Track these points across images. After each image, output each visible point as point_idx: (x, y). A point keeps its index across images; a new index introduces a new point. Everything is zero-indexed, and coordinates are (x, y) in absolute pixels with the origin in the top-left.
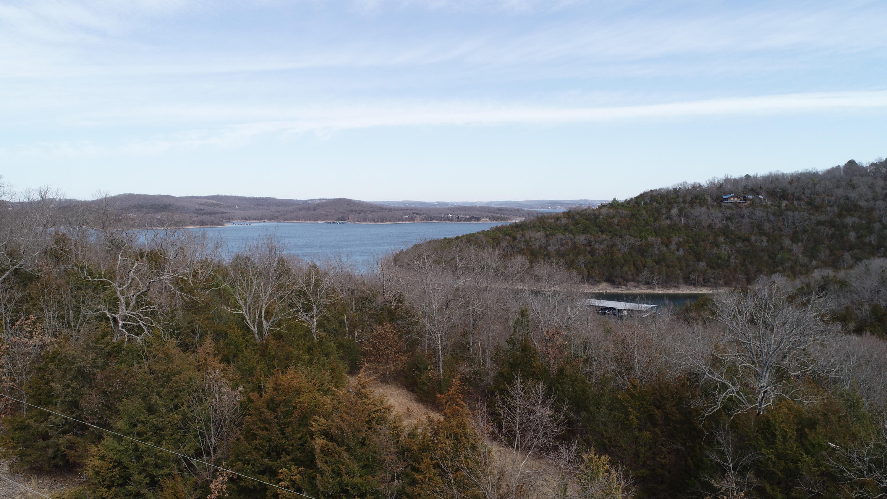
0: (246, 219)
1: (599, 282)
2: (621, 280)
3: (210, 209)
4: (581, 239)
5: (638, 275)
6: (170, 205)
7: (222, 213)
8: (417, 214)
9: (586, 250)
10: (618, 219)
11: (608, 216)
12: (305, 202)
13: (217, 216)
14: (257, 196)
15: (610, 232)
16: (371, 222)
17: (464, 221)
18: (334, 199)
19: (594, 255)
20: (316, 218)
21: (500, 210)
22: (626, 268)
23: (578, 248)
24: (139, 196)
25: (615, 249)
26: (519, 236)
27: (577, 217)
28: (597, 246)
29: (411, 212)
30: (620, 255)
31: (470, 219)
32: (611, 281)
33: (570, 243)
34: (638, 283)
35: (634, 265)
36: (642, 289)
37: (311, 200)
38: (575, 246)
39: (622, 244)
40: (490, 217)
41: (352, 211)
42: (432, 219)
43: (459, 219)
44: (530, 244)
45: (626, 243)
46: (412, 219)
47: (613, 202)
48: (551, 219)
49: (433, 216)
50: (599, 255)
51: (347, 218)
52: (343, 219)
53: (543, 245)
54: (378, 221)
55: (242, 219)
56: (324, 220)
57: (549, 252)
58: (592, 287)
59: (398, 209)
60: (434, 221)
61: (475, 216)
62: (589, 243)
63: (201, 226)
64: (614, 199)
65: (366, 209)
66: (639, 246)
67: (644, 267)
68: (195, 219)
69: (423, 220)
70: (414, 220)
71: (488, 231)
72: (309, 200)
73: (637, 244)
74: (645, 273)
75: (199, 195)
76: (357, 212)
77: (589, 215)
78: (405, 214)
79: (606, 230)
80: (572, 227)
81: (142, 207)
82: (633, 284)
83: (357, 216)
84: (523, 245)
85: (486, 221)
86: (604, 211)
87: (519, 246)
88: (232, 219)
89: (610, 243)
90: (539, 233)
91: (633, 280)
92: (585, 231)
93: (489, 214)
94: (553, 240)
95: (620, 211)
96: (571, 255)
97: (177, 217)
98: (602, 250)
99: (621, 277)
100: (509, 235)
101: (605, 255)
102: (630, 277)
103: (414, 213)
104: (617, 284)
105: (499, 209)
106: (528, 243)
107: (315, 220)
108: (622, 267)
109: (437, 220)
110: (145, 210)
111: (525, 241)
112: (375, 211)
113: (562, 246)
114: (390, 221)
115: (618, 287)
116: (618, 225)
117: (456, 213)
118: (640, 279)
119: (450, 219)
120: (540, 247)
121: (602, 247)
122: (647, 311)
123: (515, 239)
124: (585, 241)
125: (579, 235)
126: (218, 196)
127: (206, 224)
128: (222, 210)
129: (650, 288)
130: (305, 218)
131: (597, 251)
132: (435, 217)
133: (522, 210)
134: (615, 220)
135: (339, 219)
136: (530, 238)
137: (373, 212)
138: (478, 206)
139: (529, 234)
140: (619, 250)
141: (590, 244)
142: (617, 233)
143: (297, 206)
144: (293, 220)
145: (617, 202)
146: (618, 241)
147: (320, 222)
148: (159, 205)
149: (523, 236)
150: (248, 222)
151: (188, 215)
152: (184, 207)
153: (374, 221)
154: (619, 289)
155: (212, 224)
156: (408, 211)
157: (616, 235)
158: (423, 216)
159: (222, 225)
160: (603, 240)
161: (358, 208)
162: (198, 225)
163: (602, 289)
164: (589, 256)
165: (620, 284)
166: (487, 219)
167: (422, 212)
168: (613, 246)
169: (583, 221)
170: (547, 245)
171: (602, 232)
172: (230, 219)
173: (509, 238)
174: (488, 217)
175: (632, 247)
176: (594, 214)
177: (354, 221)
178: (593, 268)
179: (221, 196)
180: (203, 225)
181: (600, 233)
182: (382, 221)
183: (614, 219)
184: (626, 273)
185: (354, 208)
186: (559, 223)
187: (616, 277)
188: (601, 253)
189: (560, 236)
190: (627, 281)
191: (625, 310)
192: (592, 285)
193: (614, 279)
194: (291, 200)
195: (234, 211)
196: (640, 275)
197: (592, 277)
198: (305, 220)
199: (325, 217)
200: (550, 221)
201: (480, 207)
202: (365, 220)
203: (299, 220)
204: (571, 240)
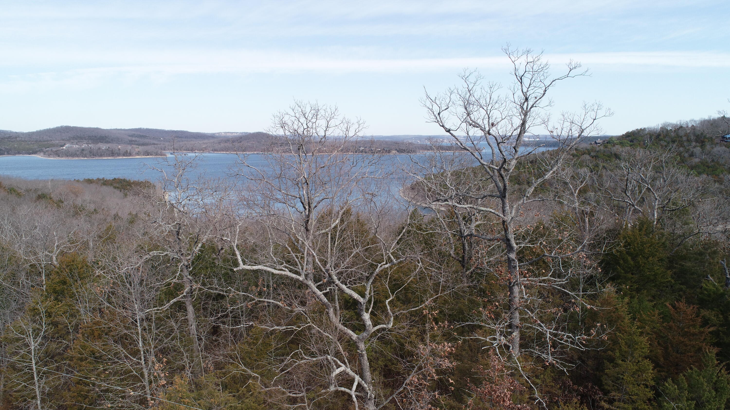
6: (106, 137)
17: (377, 153)
31: (382, 152)
37: (218, 133)
40: (398, 149)
43: (372, 151)
52: (268, 150)
61: (385, 149)
63: (146, 156)
68: (137, 150)
72: (216, 133)
75: (123, 128)
88: (165, 150)
109: (352, 152)
110: (85, 141)
119: (363, 152)
127: (151, 155)
130: (233, 149)
135: (264, 151)
138: (376, 140)
148: (96, 137)
152: (119, 139)
155: (156, 154)
162: (143, 155)
166: (396, 152)
172: (163, 149)
180: (148, 155)
203: (228, 151)
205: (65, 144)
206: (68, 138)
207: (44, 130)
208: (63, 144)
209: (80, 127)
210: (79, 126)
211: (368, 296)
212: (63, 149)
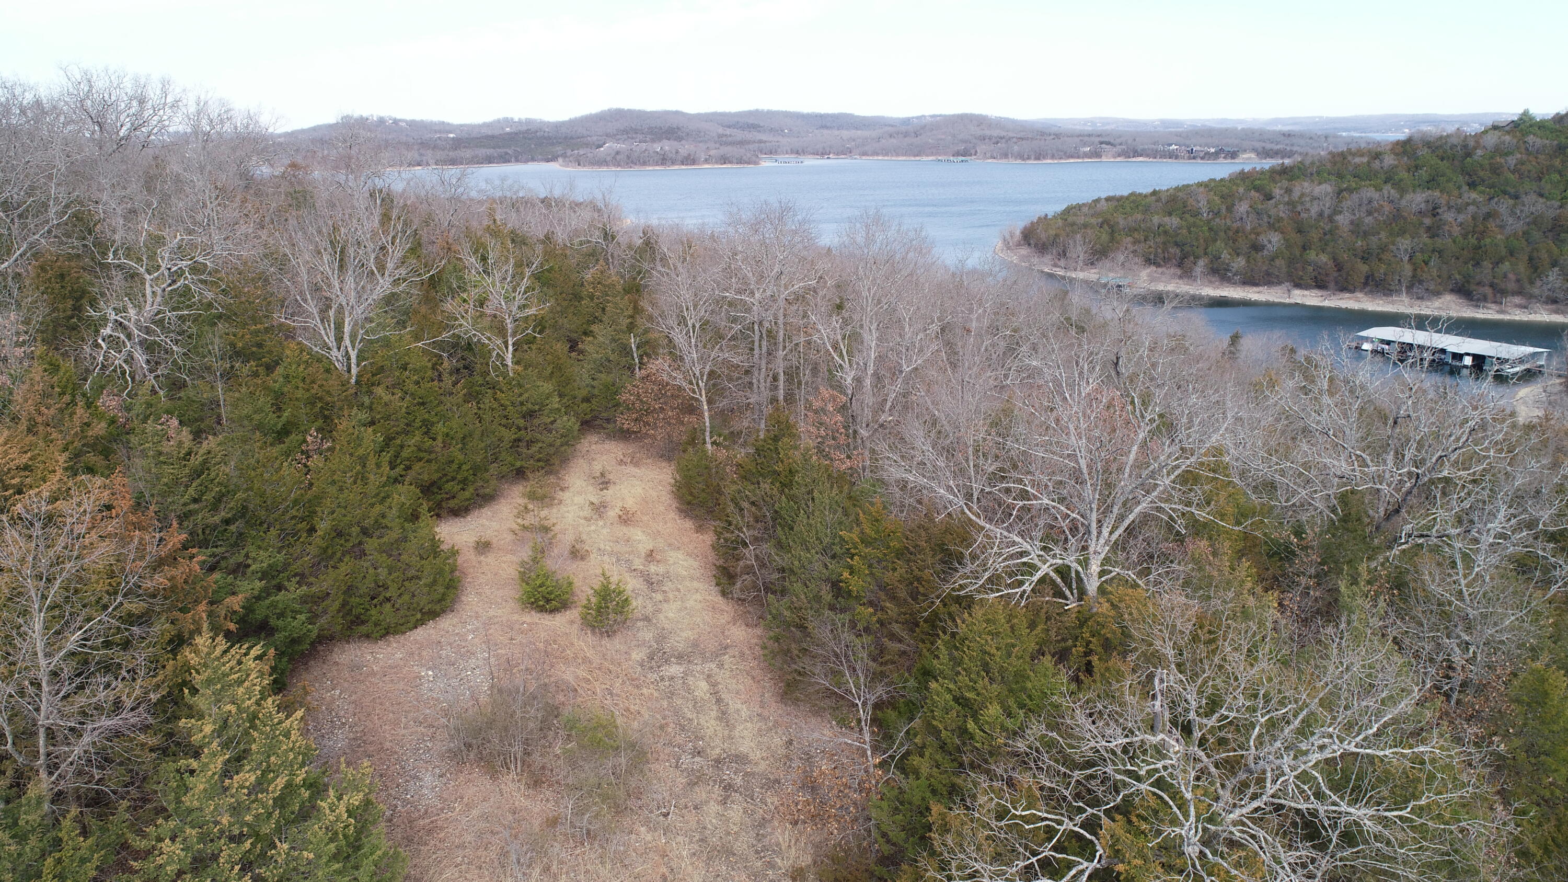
0: (797, 153)
1: (1437, 294)
2: (1488, 290)
3: (739, 135)
4: (1417, 200)
5: (1532, 283)
7: (761, 142)
8: (1108, 143)
9: (1421, 223)
10: (1519, 156)
11: (1499, 151)
12: (907, 121)
13: (751, 147)
14: (823, 111)
15: (1492, 186)
16: (1016, 158)
17: (1202, 158)
18: (953, 116)
19: (1438, 236)
20: (918, 151)
21: (1287, 135)
22: (1506, 266)
23: (1405, 219)
24: (631, 112)
25: (1491, 224)
26: (1277, 192)
27: (1423, 152)
28: (1449, 216)
29: (1098, 139)
30: (1499, 237)
31: (1216, 155)
32: (1464, 291)
33: (1387, 208)
34: (1529, 299)
35: (1531, 259)
36: (1536, 313)
38: (1397, 215)
39: (1512, 213)
40: (1260, 149)
41: (983, 138)
42: (1136, 153)
43: (1192, 155)
44: (1299, 208)
45: (1522, 211)
46: (1096, 154)
47: (1521, 119)
48: (1362, 155)
49: (1139, 148)
50: (1450, 235)
51: (973, 152)
52: (965, 153)
53: (1327, 212)
54: (1029, 158)
55: (792, 152)
56: (932, 154)
57: (1337, 228)
58: (1418, 302)
59: (1071, 135)
60: (1141, 159)
61: (1226, 149)
62: (1435, 209)
63: (722, 164)
64: (1526, 113)
65: (1011, 134)
66: (1555, 219)
67: (1554, 264)
68: (712, 152)
69: (1119, 156)
70: (1100, 157)
71: (1222, 180)
73: (1551, 214)
74: (1551, 278)
76: (994, 140)
77: (1451, 148)
78: (1085, 145)
79: (1483, 181)
80: (1404, 175)
81: (636, 131)
82: (1517, 300)
83: (992, 147)
84: (1283, 212)
85: (1249, 158)
86: (1491, 140)
87: (1273, 212)
88: (776, 153)
89: (1485, 210)
90: (1324, 186)
91: (1519, 293)
92: (1432, 182)
93: (1258, 145)
94: (1350, 201)
95: (1531, 139)
96: (1383, 235)
97: (686, 148)
98: (1461, 224)
99: (1492, 285)
100: (1257, 189)
101: (1465, 236)
102: (1511, 286)
103: (1101, 143)
104: (1478, 300)
105: (1284, 135)
106: (1295, 207)
107: (915, 156)
108: (1497, 264)
109: (1148, 156)
110: (640, 137)
111: (1288, 203)
112: (1027, 139)
113: (1369, 213)
114: (1053, 157)
115: (1478, 306)
116: (1513, 172)
117: (1188, 142)
118: (1536, 291)
119: (1173, 155)
120: (1321, 214)
121: (1461, 218)
122: (1521, 361)
123: (1269, 197)
124: (1423, 206)
125: (1414, 191)
126: (757, 111)
127: (730, 162)
128: (763, 137)
129: (1557, 312)
130: (897, 151)
131: (1447, 228)
132: (1143, 150)
133: (1335, 137)
134: (1512, 161)
135: (957, 154)
136: (1303, 195)
137: (1022, 139)
139: (1303, 187)
140: (1502, 227)
141: (1434, 211)
142: (1508, 189)
143: (887, 129)
144: (877, 154)
145: (1531, 118)
146: (1503, 206)
147: (925, 158)
149: (1288, 191)
150: (801, 158)
151: (703, 146)
152: (700, 132)
153: (1021, 156)
154: (1481, 310)
155: (740, 161)
156: (1093, 139)
157: (1505, 192)
158: (1119, 149)
159: (756, 163)
160: (1468, 204)
161: (996, 133)
162: (717, 163)
163: (1440, 308)
164: (1425, 238)
165: (1485, 299)
166: (1253, 155)
167: (1118, 141)
168: (1488, 216)
169: (1435, 161)
170: (1336, 211)
171: (1472, 185)
172: (772, 152)
173: (1257, 195)
174: (1254, 150)
175: (1536, 221)
176: (1465, 146)
177: (985, 157)
178: (1426, 263)
179: (762, 111)
180: (725, 163)
181: (1466, 188)
182: (1038, 158)
183: (1509, 159)
184: (1505, 276)
185: (988, 133)
186: (1376, 164)
187: (1479, 284)
188: (1456, 231)
189: (1369, 193)
190: (1504, 293)
191: (1468, 354)
192: (1418, 298)
193: (1473, 287)
194: (883, 118)
195: (780, 139)
196: (1538, 283)
197: (1421, 282)
198: (897, 155)
199: (934, 149)
200: (1357, 160)
201: (1243, 129)
202: (1005, 156)
203: (887, 155)
204: (1392, 202)
205: (605, 143)
208: (602, 142)
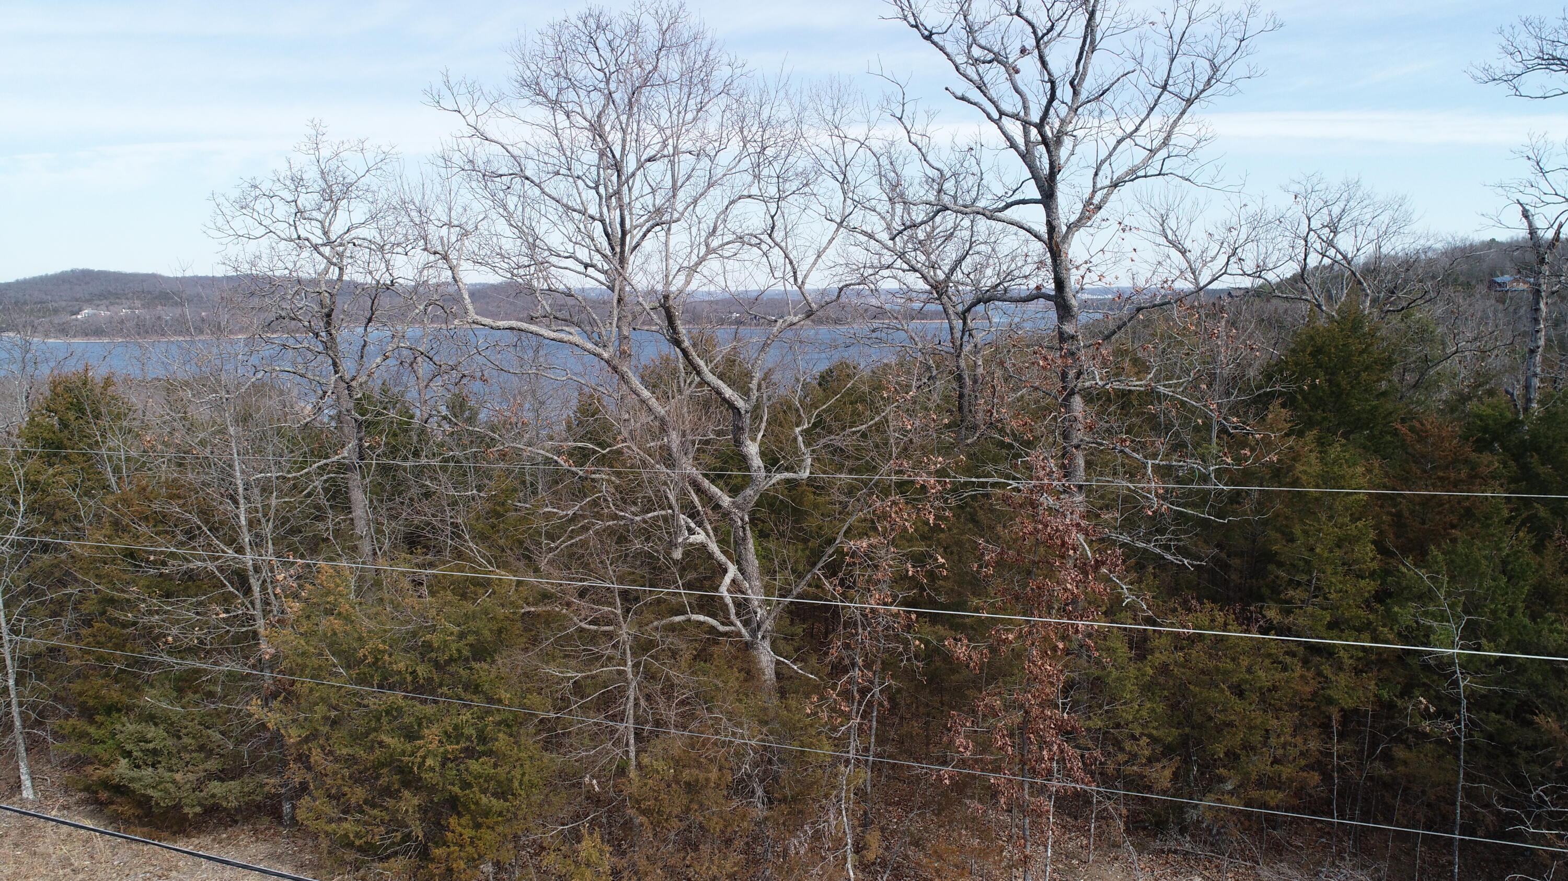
110: (127, 302)
148: (150, 293)
205: (80, 310)
206: (88, 297)
207: (34, 278)
208: (77, 308)
209: (114, 273)
210: (112, 270)
211: (755, 394)
212: (77, 320)
